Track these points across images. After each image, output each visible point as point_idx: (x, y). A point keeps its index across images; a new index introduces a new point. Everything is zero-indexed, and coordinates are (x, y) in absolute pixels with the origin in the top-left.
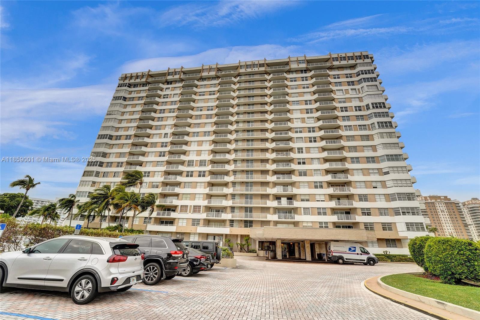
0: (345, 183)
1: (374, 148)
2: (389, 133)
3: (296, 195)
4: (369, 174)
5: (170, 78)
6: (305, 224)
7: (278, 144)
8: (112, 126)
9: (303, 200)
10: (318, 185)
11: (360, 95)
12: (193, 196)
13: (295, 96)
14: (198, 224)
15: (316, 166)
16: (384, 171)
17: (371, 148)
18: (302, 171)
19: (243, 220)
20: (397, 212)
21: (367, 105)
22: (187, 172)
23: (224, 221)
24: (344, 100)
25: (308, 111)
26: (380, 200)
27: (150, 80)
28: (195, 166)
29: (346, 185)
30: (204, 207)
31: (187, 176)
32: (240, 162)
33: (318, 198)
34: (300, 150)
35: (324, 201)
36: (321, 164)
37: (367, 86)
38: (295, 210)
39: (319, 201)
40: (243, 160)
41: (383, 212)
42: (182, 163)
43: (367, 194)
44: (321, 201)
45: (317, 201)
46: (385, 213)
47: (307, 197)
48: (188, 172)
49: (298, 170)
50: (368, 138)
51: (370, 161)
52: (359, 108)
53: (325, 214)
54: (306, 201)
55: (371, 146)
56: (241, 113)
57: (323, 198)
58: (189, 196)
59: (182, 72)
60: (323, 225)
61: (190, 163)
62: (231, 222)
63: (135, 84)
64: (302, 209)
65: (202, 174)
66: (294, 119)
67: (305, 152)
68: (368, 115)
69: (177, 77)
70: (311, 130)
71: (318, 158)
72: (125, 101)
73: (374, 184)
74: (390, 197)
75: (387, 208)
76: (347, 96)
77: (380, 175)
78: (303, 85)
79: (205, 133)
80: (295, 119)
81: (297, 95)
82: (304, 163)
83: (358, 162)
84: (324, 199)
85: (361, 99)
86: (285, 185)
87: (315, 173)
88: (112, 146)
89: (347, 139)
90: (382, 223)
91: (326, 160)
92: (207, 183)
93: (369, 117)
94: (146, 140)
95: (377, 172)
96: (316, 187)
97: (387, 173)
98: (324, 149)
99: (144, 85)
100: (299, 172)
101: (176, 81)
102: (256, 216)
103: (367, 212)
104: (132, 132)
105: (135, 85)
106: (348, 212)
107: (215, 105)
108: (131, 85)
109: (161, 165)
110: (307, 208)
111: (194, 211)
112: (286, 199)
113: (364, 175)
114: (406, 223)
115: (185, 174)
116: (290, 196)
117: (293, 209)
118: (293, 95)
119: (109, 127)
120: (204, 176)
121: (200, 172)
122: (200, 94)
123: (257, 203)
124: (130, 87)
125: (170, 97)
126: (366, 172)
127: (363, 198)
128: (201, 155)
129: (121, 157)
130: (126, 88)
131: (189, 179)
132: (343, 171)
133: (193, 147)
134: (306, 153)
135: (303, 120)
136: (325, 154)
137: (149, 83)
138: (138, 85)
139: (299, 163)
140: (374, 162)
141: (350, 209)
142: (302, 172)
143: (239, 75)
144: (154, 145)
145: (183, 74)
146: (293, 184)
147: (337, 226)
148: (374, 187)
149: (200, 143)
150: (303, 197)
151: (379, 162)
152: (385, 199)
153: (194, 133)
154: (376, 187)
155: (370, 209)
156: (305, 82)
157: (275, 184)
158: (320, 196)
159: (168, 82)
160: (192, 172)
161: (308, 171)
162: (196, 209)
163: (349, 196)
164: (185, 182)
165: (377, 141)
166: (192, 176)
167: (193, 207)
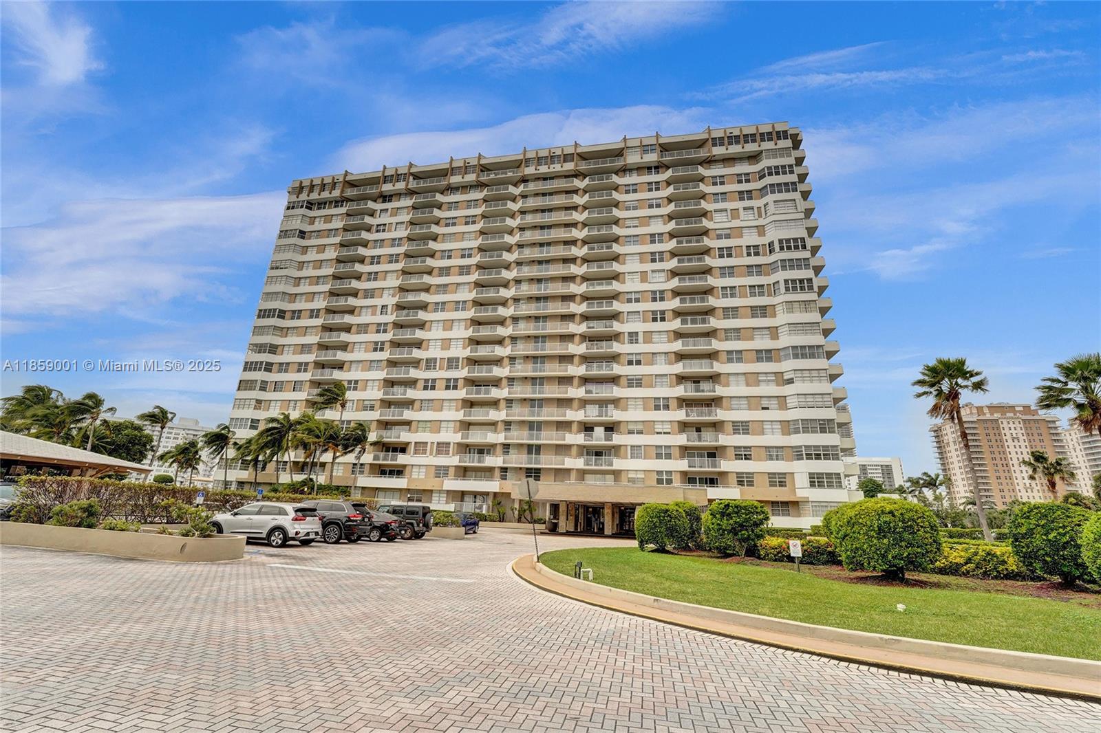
0: (713, 400)
1: (774, 332)
2: (805, 301)
3: (619, 422)
4: (757, 383)
5: (387, 188)
6: (631, 475)
7: (592, 325)
8: (283, 293)
9: (631, 432)
10: (661, 404)
11: (761, 222)
12: (436, 426)
13: (632, 225)
14: (446, 475)
15: (661, 368)
16: (785, 378)
17: (768, 333)
18: (634, 378)
19: (524, 468)
20: (798, 453)
21: (771, 244)
22: (425, 380)
23: (490, 470)
24: (728, 231)
25: (654, 257)
26: (773, 432)
27: (349, 192)
28: (440, 369)
29: (713, 403)
30: (456, 445)
31: (426, 388)
32: (522, 361)
33: (658, 428)
34: (633, 337)
35: (669, 433)
36: (670, 363)
37: (774, 202)
38: (616, 450)
39: (661, 433)
40: (527, 357)
41: (773, 453)
42: (416, 363)
43: (749, 422)
44: (664, 433)
45: (658, 433)
46: (777, 456)
47: (640, 427)
48: (426, 381)
49: (627, 376)
50: (762, 311)
51: (762, 358)
52: (754, 250)
53: (668, 456)
54: (637, 433)
55: (769, 328)
56: (526, 262)
57: (667, 428)
58: (429, 426)
59: (411, 174)
60: (663, 479)
61: (431, 364)
62: (504, 472)
63: (319, 201)
64: (629, 448)
65: (451, 385)
66: (627, 274)
67: (642, 342)
68: (770, 264)
69: (401, 186)
70: (658, 296)
71: (665, 353)
72: (303, 238)
73: (765, 403)
74: (788, 427)
75: (782, 447)
76: (736, 223)
77: (778, 385)
78: (649, 200)
79: (459, 305)
80: (628, 273)
81: (636, 222)
82: (638, 363)
83: (740, 360)
84: (669, 431)
85: (761, 230)
86: (603, 403)
87: (657, 380)
88: (284, 331)
89: (724, 315)
90: (769, 474)
91: (680, 356)
92: (461, 401)
93: (772, 268)
94: (348, 319)
95: (774, 378)
96: (657, 408)
97: (791, 381)
98: (678, 335)
99: (337, 203)
100: (628, 380)
101: (399, 195)
102: (546, 461)
103: (744, 454)
104: (320, 304)
105: (321, 204)
106: (713, 453)
107: (476, 246)
108: (312, 204)
109: (378, 368)
110: (637, 446)
111: (439, 453)
112: (602, 429)
113: (748, 385)
114: (809, 473)
115: (421, 384)
116: (610, 423)
117: (613, 447)
118: (628, 223)
119: (278, 293)
120: (455, 387)
121: (448, 380)
122: (448, 221)
123: (548, 437)
124: (310, 209)
125: (390, 231)
126: (752, 379)
127: (741, 427)
128: (450, 347)
129: (305, 353)
130: (304, 211)
131: (429, 394)
132: (711, 377)
133: (435, 333)
134: (644, 343)
135: (644, 276)
136: (678, 346)
137: (349, 200)
138: (325, 203)
139: (630, 363)
140: (769, 359)
141: (716, 448)
142: (633, 380)
143: (524, 180)
144: (363, 328)
145: (414, 179)
146: (616, 402)
147: (690, 479)
148: (763, 408)
149: (448, 324)
150: (631, 427)
151: (779, 361)
152: (780, 430)
153: (437, 304)
154: (768, 408)
155: (750, 447)
156: (654, 194)
157: (584, 403)
158: (662, 425)
159: (386, 198)
160: (434, 380)
161: (644, 378)
162: (442, 448)
163: (716, 424)
164: (422, 400)
165: (782, 318)
166: (433, 388)
167: (436, 444)
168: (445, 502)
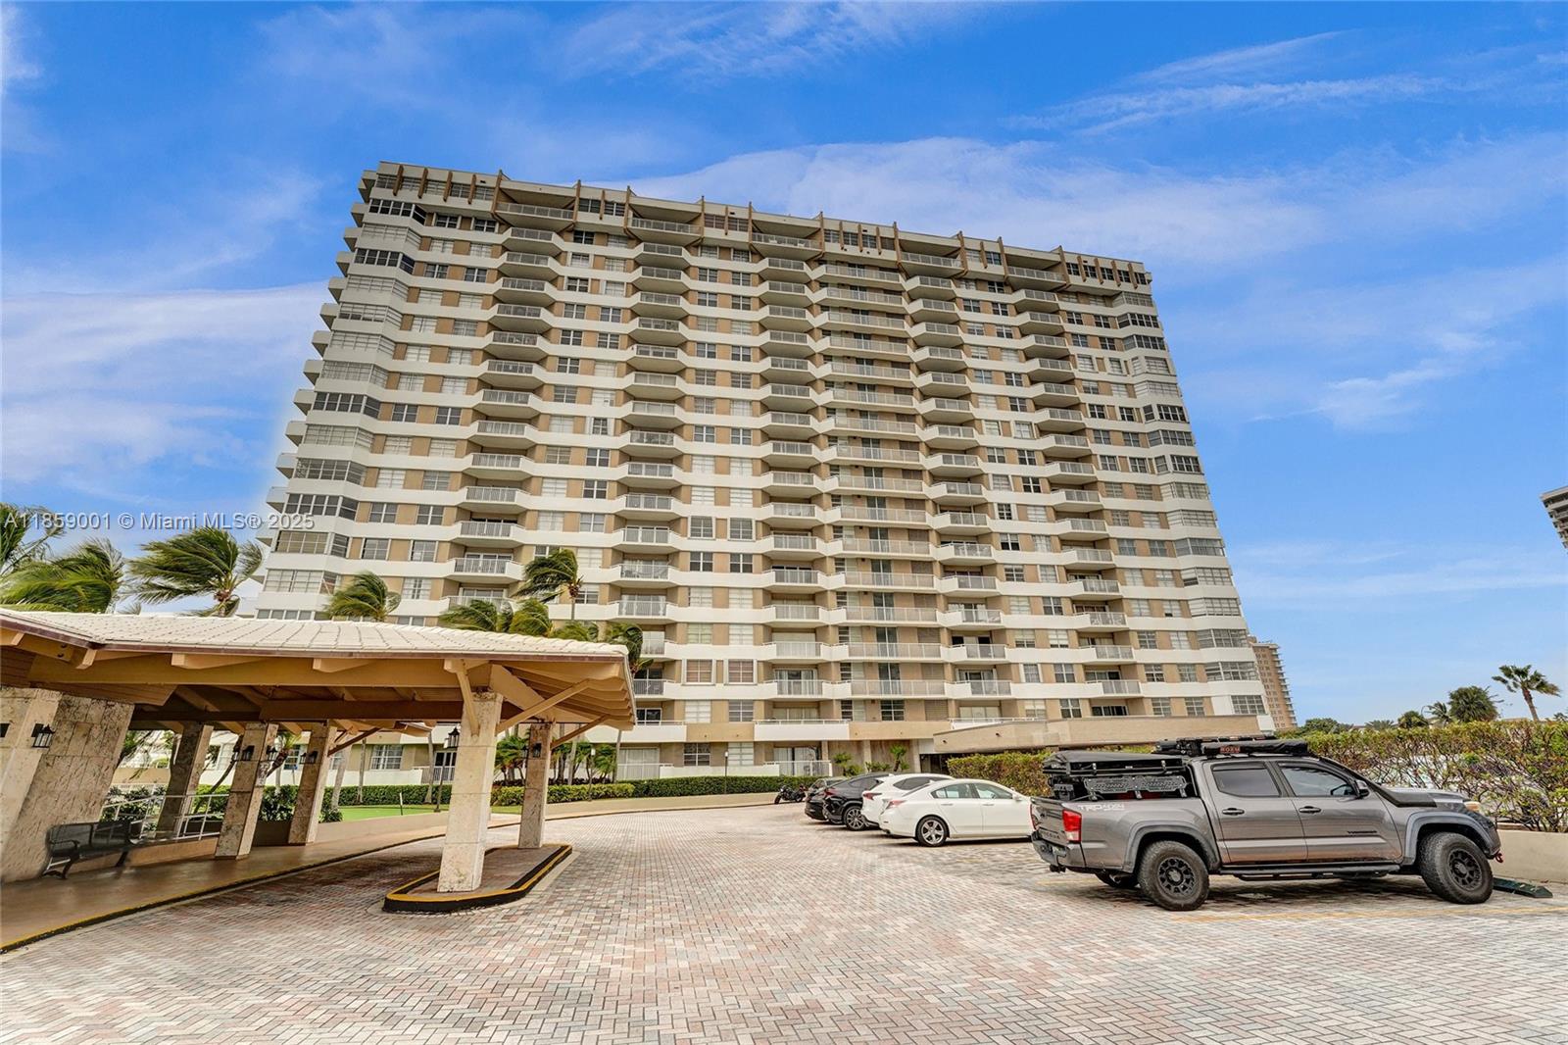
0: (1106, 602)
1: (1162, 519)
2: (1193, 484)
3: (1003, 631)
4: (1155, 583)
5: (586, 218)
6: (1029, 706)
7: (952, 488)
8: (375, 366)
9: (1019, 644)
10: (1052, 606)
11: (1128, 380)
12: (720, 632)
13: (980, 355)
14: (750, 716)
15: (1042, 556)
16: (1184, 577)
17: (1156, 519)
18: (1014, 567)
19: (878, 700)
20: (1212, 672)
21: (1148, 409)
22: (692, 553)
23: (818, 705)
24: (1094, 385)
25: (1017, 404)
26: (1180, 645)
27: (508, 211)
28: (717, 537)
29: (1107, 607)
30: (761, 665)
31: (694, 567)
32: (852, 533)
33: (1053, 638)
34: (1005, 511)
35: (1067, 646)
36: (1055, 551)
37: (1146, 357)
38: (1003, 670)
39: (1056, 646)
40: (861, 527)
41: (1186, 672)
42: (675, 524)
43: (1155, 632)
44: (1062, 646)
45: (1052, 646)
46: (1189, 676)
47: (1029, 637)
48: (695, 554)
49: (1005, 564)
50: (1149, 491)
51: (1156, 550)
52: (1128, 414)
53: (1071, 679)
54: (1028, 646)
55: (1157, 513)
56: (839, 384)
57: (1063, 639)
58: (708, 632)
59: (631, 207)
60: (1070, 711)
61: (702, 526)
62: (846, 708)
63: (443, 212)
64: (1022, 667)
65: (740, 564)
66: (983, 422)
67: (1016, 518)
68: (1149, 434)
69: (615, 221)
70: (1025, 457)
71: (1047, 536)
72: (409, 271)
73: (1167, 608)
74: (1198, 639)
75: (1194, 664)
76: (1102, 376)
77: (1177, 586)
78: (997, 325)
79: (737, 434)
80: (986, 421)
81: (984, 352)
82: (1016, 546)
84: (1065, 643)
85: (1130, 389)
86: (970, 603)
87: (1043, 573)
88: (379, 442)
89: (1106, 491)
90: (1186, 698)
91: (1066, 542)
92: (762, 592)
93: (1153, 438)
94: (530, 433)
95: (1171, 577)
96: (1048, 611)
97: (1193, 582)
98: (1060, 514)
99: (482, 222)
100: (1006, 570)
101: (606, 235)
102: (910, 688)
103: (1155, 674)
104: (460, 398)
105: (446, 218)
106: (1115, 673)
107: (758, 345)
108: (424, 214)
109: (597, 527)
110: (1031, 665)
111: (733, 678)
112: (975, 639)
113: (1146, 584)
114: (1232, 697)
115: (686, 560)
116: (986, 632)
117: (995, 666)
118: (974, 351)
119: (363, 366)
120: (748, 569)
121: (734, 556)
122: (702, 297)
123: (907, 652)
124: (422, 221)
125: (595, 292)
126: (1149, 576)
127: (1148, 639)
128: (730, 502)
129: (432, 488)
130: (409, 221)
131: (700, 578)
132: (1100, 572)
133: (698, 476)
134: (1020, 520)
135: (1004, 428)
136: (1065, 527)
137: (505, 224)
138: (455, 218)
139: (1005, 546)
140: (1163, 553)
141: (1119, 666)
142: (1012, 571)
144: (560, 454)
145: (634, 216)
146: (991, 601)
147: (1098, 709)
148: (1167, 615)
149: (723, 464)
150: (1019, 637)
151: (1173, 555)
152: (1188, 643)
153: (699, 427)
154: (1171, 615)
155: (1160, 665)
156: (1000, 319)
157: (951, 600)
158: (1057, 635)
159: (579, 235)
160: (709, 555)
161: (1026, 569)
162: (740, 670)
163: (1116, 635)
164: (689, 588)
165: (1170, 503)
166: (708, 567)
167: (726, 665)
168: (752, 762)
